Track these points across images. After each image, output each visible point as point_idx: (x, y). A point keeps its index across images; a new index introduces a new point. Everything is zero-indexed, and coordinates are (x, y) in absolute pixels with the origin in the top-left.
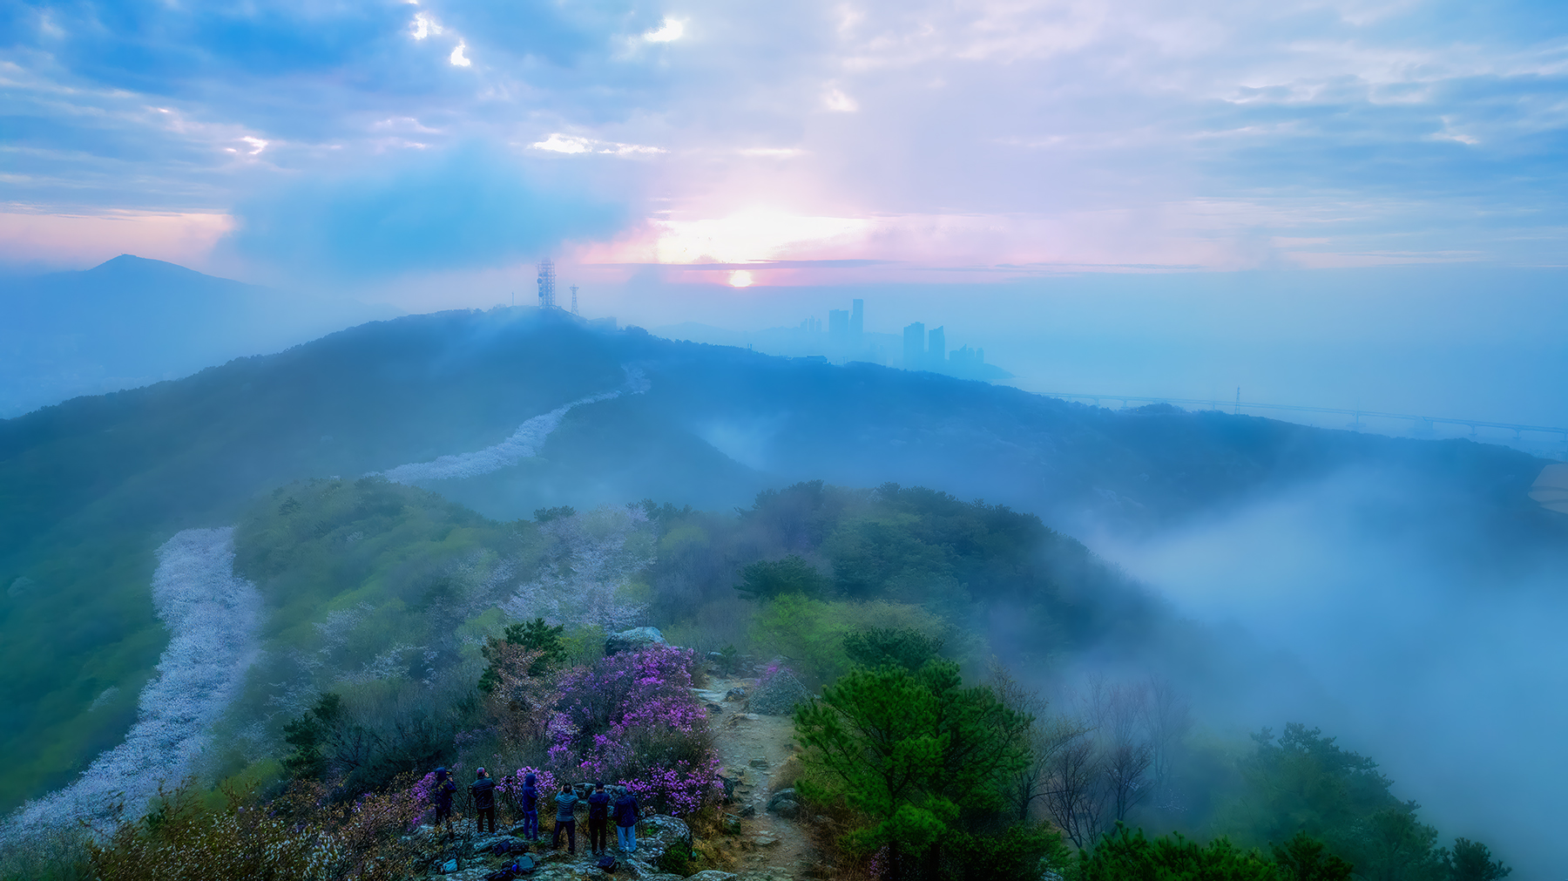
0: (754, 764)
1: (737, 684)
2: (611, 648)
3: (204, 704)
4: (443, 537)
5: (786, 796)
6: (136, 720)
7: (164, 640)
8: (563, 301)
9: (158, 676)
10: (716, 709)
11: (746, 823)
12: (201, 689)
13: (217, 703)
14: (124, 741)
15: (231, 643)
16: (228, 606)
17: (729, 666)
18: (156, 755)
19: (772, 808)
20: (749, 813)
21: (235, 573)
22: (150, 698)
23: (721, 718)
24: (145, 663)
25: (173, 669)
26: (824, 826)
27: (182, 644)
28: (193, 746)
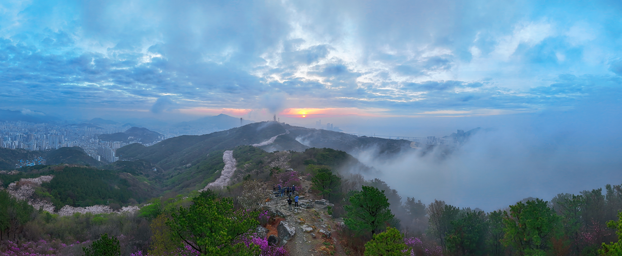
0: (306, 187)
1: (303, 177)
2: (286, 171)
3: (229, 175)
4: (261, 154)
5: (311, 190)
6: (221, 175)
7: (224, 165)
8: (277, 120)
9: (223, 170)
10: (301, 180)
11: (305, 194)
12: (229, 172)
13: (231, 174)
14: (219, 178)
15: (232, 167)
16: (232, 161)
17: (302, 174)
18: (223, 180)
19: (308, 192)
20: (306, 193)
21: (233, 157)
22: (222, 172)
23: (302, 181)
24: (222, 168)
25: (225, 169)
26: (315, 194)
27: (226, 166)
28: (228, 180)
